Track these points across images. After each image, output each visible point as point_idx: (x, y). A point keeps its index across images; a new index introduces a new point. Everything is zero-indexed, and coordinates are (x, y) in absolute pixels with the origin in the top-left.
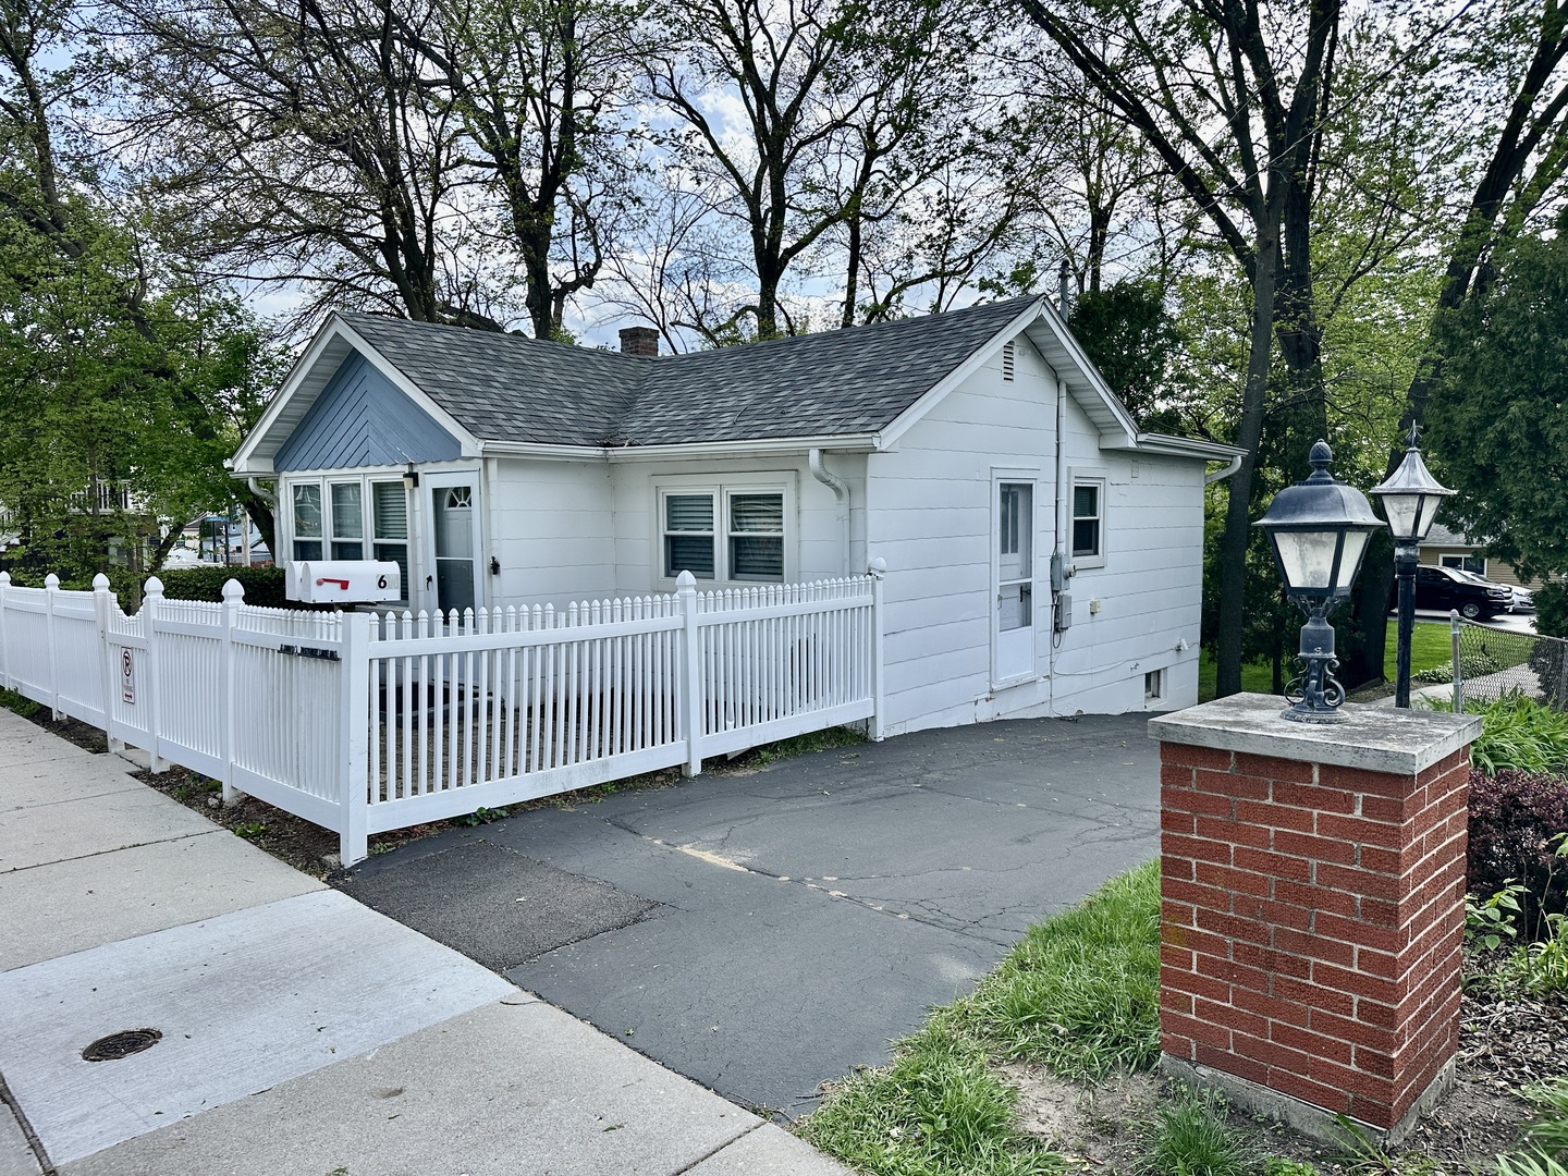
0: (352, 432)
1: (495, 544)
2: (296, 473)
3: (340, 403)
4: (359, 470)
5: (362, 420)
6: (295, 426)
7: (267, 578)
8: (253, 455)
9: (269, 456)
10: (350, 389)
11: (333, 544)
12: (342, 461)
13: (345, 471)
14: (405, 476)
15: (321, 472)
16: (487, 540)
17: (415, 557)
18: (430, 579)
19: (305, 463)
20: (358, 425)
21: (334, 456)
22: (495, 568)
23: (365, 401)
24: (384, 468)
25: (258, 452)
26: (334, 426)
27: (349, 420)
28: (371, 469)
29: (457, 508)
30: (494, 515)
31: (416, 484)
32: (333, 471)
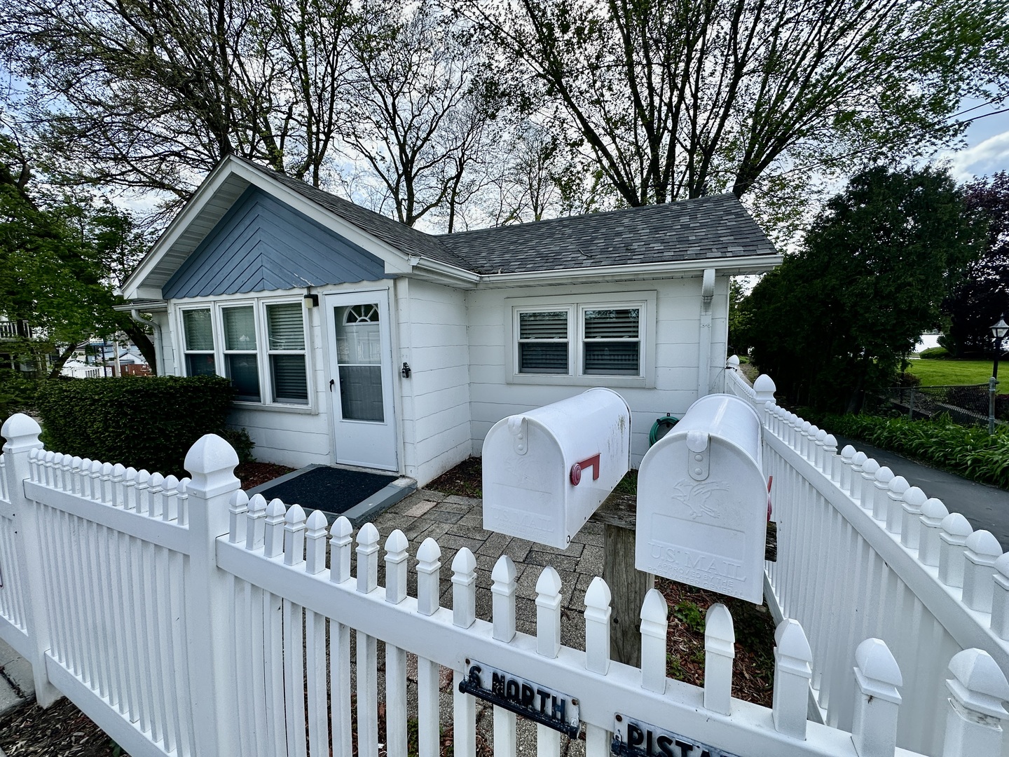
0: (245, 263)
1: (404, 352)
2: (186, 300)
3: (231, 239)
4: (252, 295)
5: (255, 253)
6: (183, 261)
7: (171, 387)
8: (142, 285)
9: (158, 287)
10: (242, 228)
11: (226, 356)
12: (235, 287)
13: (238, 296)
14: (306, 297)
15: (211, 298)
16: (395, 348)
17: (314, 365)
18: (332, 382)
19: (196, 291)
20: (251, 257)
21: (226, 284)
22: (406, 372)
23: (257, 237)
24: (279, 292)
25: (147, 283)
26: (225, 259)
27: (242, 253)
28: (266, 293)
29: (357, 323)
30: (403, 327)
31: (316, 303)
32: (224, 297)
